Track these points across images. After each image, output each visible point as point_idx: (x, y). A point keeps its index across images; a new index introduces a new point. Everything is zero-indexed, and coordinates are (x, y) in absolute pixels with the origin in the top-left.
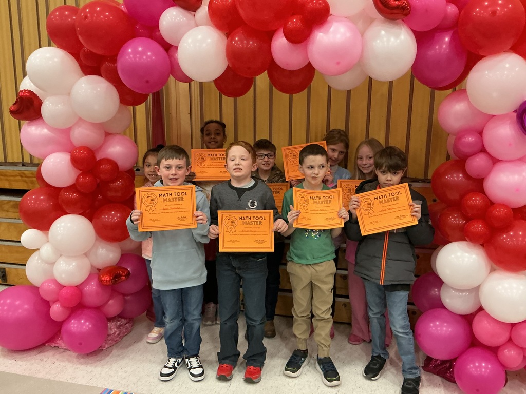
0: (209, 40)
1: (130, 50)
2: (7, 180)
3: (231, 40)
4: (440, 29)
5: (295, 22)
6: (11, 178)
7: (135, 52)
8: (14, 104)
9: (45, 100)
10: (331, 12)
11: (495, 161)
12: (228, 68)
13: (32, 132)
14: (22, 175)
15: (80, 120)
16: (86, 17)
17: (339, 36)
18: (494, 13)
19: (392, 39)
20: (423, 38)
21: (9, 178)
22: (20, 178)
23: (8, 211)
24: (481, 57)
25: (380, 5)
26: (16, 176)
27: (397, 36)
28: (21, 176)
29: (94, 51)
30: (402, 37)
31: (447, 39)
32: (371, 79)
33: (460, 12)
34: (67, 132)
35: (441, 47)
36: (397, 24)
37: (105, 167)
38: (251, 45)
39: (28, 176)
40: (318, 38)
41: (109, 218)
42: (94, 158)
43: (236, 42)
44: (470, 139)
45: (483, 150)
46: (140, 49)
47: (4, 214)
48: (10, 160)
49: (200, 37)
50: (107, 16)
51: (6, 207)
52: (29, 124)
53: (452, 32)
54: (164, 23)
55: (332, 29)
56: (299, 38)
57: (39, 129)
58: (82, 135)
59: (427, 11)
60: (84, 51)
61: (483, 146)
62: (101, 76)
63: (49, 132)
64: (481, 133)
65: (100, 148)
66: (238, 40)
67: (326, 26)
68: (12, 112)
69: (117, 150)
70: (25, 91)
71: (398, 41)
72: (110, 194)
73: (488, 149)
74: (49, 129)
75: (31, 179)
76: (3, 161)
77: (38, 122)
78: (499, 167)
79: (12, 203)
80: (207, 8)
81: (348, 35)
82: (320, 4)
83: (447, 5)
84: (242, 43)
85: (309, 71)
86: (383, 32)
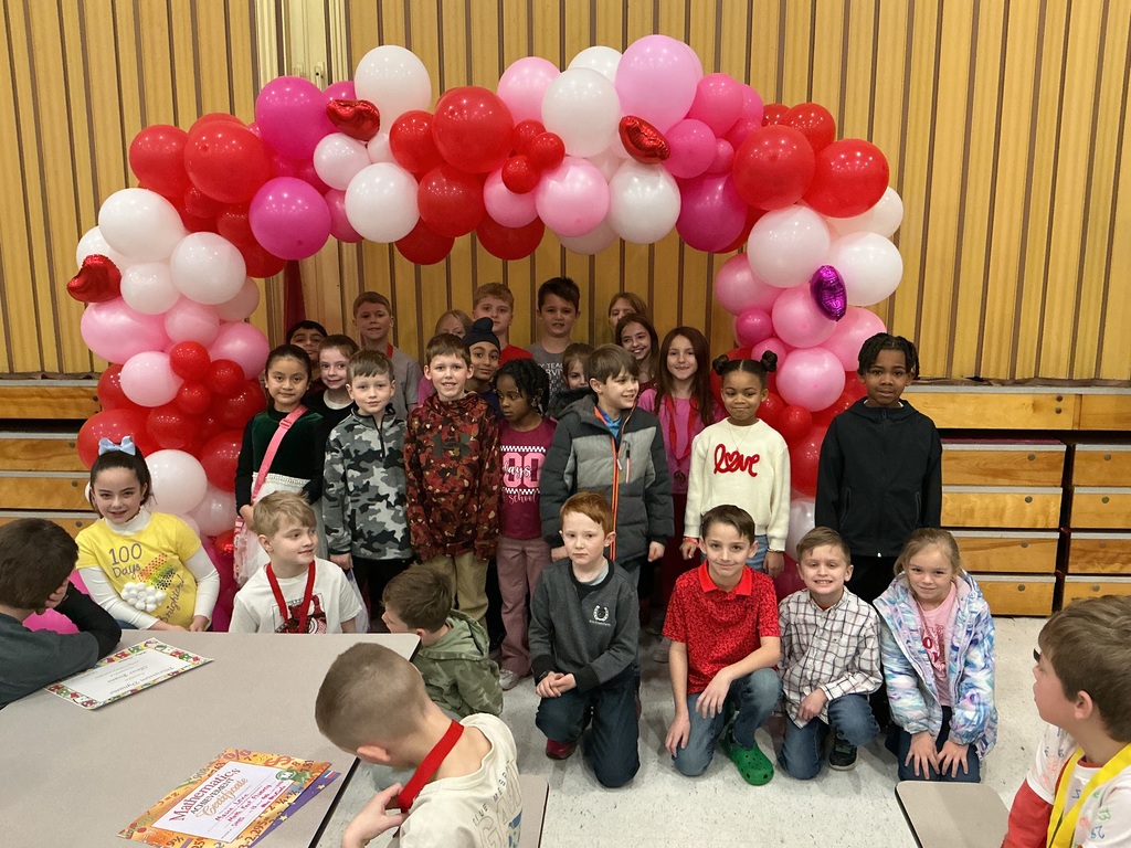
0: (392, 184)
1: (271, 198)
2: (16, 404)
3: (426, 185)
4: (711, 174)
5: (518, 165)
6: (24, 400)
7: (279, 200)
8: (75, 278)
9: (128, 271)
10: (567, 152)
11: (789, 349)
12: (420, 223)
13: (101, 321)
14: (42, 394)
15: (183, 300)
16: (205, 148)
17: (577, 186)
18: (774, 158)
19: (648, 189)
20: (688, 187)
21: (20, 400)
22: (39, 399)
23: (15, 459)
24: (762, 213)
25: (632, 146)
26: (33, 396)
27: (654, 186)
28: (42, 397)
29: (212, 195)
30: (661, 186)
31: (720, 188)
32: (623, 242)
33: (735, 151)
34: (161, 319)
35: (712, 199)
36: (654, 169)
37: (224, 373)
38: (455, 192)
39: (55, 394)
40: (550, 186)
41: (229, 454)
42: (207, 357)
43: (433, 188)
44: (755, 321)
45: (773, 335)
46: (286, 195)
47: (8, 464)
48: (19, 369)
49: (378, 180)
50: (233, 146)
51: (12, 451)
52: (96, 309)
53: (725, 178)
54: (324, 157)
55: (568, 176)
56: (524, 186)
57: (113, 316)
58: (186, 324)
59: (691, 152)
60: (194, 195)
61: (773, 329)
62: (217, 233)
63: (129, 320)
64: (769, 313)
65: (213, 342)
66: (436, 186)
67: (560, 172)
68: (71, 290)
69: (238, 346)
70: (96, 256)
71: (656, 192)
72: (229, 416)
73: (778, 333)
74: (131, 316)
75: (61, 400)
76: (7, 371)
77: (115, 303)
78: (794, 356)
79: (23, 444)
80: (387, 137)
81: (590, 183)
82: (552, 142)
83: (717, 143)
84: (442, 189)
85: (536, 228)
86: (636, 180)
